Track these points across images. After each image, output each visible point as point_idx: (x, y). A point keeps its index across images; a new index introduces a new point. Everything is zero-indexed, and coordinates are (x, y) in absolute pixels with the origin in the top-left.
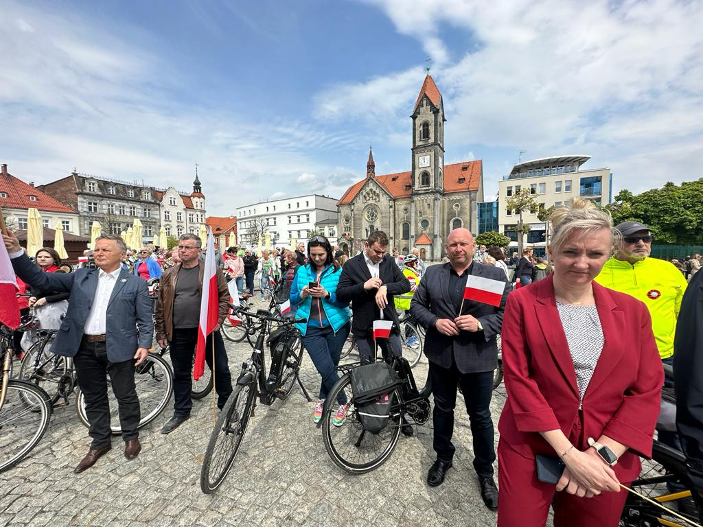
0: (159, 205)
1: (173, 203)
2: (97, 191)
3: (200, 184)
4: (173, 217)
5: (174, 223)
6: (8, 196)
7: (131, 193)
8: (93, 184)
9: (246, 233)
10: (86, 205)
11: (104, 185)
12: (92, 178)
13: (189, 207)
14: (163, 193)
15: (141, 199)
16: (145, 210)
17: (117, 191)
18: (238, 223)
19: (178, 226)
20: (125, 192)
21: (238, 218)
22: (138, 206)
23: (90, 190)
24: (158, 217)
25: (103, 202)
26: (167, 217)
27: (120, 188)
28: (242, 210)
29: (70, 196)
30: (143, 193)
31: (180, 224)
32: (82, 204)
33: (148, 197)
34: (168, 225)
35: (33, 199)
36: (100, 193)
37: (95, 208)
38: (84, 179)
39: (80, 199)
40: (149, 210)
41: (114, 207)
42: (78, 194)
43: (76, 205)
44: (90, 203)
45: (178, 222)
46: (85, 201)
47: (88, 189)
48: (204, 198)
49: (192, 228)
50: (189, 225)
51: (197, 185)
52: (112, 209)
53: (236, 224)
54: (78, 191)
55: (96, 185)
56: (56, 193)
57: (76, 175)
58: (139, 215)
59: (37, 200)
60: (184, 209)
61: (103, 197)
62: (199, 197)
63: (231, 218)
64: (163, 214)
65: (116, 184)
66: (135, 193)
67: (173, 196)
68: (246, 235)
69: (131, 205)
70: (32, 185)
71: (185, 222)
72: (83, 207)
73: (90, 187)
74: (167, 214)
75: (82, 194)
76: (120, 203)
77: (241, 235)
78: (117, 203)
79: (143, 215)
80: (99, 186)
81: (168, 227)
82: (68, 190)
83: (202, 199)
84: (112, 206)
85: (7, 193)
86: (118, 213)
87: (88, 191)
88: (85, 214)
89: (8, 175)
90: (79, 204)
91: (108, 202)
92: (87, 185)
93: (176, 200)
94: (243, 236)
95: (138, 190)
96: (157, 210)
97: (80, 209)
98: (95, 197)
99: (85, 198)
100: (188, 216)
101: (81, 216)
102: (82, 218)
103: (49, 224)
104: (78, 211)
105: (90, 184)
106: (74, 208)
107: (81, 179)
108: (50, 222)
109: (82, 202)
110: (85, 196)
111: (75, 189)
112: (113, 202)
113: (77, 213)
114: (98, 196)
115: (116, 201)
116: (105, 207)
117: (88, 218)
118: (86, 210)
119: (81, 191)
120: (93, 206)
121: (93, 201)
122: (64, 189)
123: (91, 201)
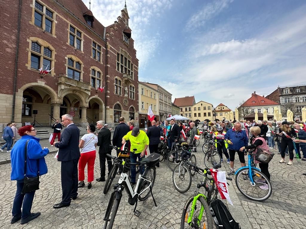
2: (289, 93)
6: (255, 102)
10: (284, 100)
11: (293, 89)
12: (287, 88)
17: (301, 90)
23: (286, 93)
25: (293, 97)
27: (304, 88)
29: (277, 97)
35: (263, 101)
36: (291, 93)
37: (289, 101)
38: (283, 89)
39: (281, 98)
41: (299, 99)
42: (280, 96)
46: (283, 98)
55: (289, 90)
57: (279, 88)
59: (264, 101)
61: (292, 95)
65: (300, 87)
70: (263, 96)
72: (282, 101)
73: (286, 92)
75: (282, 96)
76: (303, 96)
80: (291, 90)
82: (277, 95)
84: (298, 98)
86: (301, 101)
87: (285, 94)
88: (284, 104)
89: (256, 95)
90: (281, 100)
91: (296, 97)
92: (284, 91)
97: (281, 102)
99: (283, 97)
101: (281, 105)
102: (282, 106)
103: (268, 110)
104: (280, 103)
105: (286, 90)
106: (279, 102)
107: (281, 89)
108: (268, 109)
109: (282, 99)
110: (284, 96)
111: (279, 94)
112: (299, 96)
113: (280, 104)
114: (290, 95)
115: (301, 95)
116: (294, 99)
117: (285, 106)
118: (284, 102)
119: (281, 94)
120: (287, 100)
121: (288, 98)
122: (275, 95)
123: (286, 98)
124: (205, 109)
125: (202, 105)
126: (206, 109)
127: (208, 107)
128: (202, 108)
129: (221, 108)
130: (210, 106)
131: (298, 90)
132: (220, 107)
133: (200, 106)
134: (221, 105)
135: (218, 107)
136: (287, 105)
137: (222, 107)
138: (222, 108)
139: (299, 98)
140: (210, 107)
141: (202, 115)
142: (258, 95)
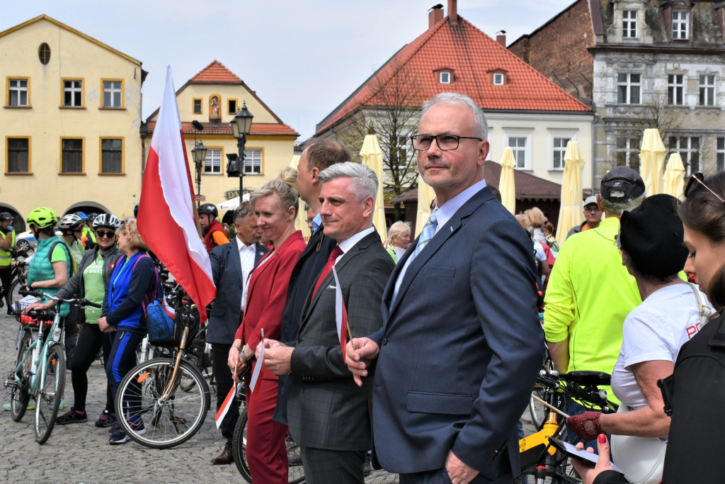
6: (454, 78)
8: (633, 16)
10: (612, 84)
11: (661, 10)
17: (697, 27)
23: (625, 33)
27: (705, 14)
29: (579, 58)
32: (604, 81)
35: (498, 79)
36: (649, 41)
37: (635, 91)
38: (612, 1)
39: (599, 65)
41: (684, 84)
42: (593, 51)
43: (589, 88)
44: (622, 77)
46: (610, 70)
47: (619, 31)
52: (680, 90)
54: (596, 40)
55: (641, 16)
59: (508, 80)
61: (653, 52)
70: (502, 39)
72: (604, 92)
73: (625, 24)
75: (604, 49)
76: (703, 67)
78: (692, 68)
80: (649, 19)
82: (576, 43)
84: (680, 80)
85: (453, 71)
87: (617, 38)
88: (609, 113)
89: (459, 19)
90: (597, 82)
91: (670, 66)
92: (618, 19)
97: (597, 98)
98: (636, 57)
99: (610, 62)
101: (596, 121)
102: (601, 126)
103: (527, 149)
104: (591, 104)
105: (625, 16)
106: (583, 95)
107: (604, 3)
108: (528, 142)
109: (605, 75)
110: (612, 56)
111: (590, 36)
112: (684, 66)
113: (590, 110)
114: (643, 50)
115: (691, 62)
116: (661, 84)
117: (614, 124)
118: (612, 98)
119: (601, 40)
120: (629, 84)
121: (631, 69)
122: (566, 39)
123: (625, 71)
124: (72, 97)
125: (44, 53)
126: (85, 101)
127: (107, 83)
128: (45, 90)
129: (215, 100)
130: (124, 72)
131: (683, 27)
132: (205, 94)
133: (29, 66)
134: (214, 76)
135: (192, 93)
136: (626, 121)
137: (226, 95)
138: (225, 107)
139: (685, 78)
140: (118, 84)
141: (45, 156)
142: (470, 25)
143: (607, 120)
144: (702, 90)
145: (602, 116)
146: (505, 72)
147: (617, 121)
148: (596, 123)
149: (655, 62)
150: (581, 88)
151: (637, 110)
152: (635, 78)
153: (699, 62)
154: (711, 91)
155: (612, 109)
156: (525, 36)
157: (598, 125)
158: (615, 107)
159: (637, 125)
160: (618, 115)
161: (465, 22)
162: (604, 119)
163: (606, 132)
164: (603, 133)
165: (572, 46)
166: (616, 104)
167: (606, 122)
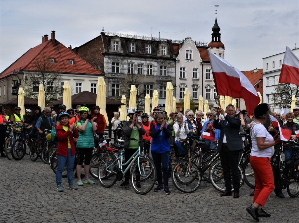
0: (175, 60)
1: (189, 57)
2: (120, 50)
3: (219, 29)
4: (189, 75)
5: (189, 82)
6: (56, 61)
7: (149, 49)
8: (117, 43)
9: (275, 92)
10: (110, 66)
11: (126, 42)
12: (116, 36)
13: (206, 60)
14: (179, 45)
15: (158, 55)
16: (161, 67)
17: (137, 48)
18: (264, 78)
19: (194, 85)
20: (144, 49)
21: (265, 71)
22: (155, 63)
23: (114, 49)
24: (172, 75)
25: (125, 61)
26: (182, 75)
27: (140, 45)
28: (270, 61)
29: (98, 57)
30: (160, 47)
31: (195, 83)
32: (108, 65)
33: (164, 51)
34: (183, 84)
35: (71, 62)
36: (122, 52)
37: (118, 68)
38: (110, 38)
39: (106, 59)
40: (165, 68)
41: (133, 67)
42: (104, 54)
43: (102, 67)
44: (113, 64)
45: (194, 80)
46: (110, 61)
48: (223, 47)
49: (209, 88)
50: (205, 83)
51: (216, 31)
52: (132, 69)
53: (262, 79)
54: (105, 51)
55: (120, 43)
56: (86, 55)
57: (103, 34)
58: (155, 74)
59: (75, 63)
60: (201, 64)
61: (124, 56)
62: (218, 47)
63: (255, 71)
64: (178, 71)
65: (136, 40)
66: (153, 48)
67: (189, 49)
68: (274, 95)
69: (148, 62)
70: (70, 48)
71: (201, 80)
72: (108, 68)
73: (114, 46)
74: (182, 71)
75: (108, 54)
76: (139, 62)
77: (268, 95)
78: (136, 62)
79: (159, 74)
80: (122, 44)
81: (183, 86)
82: (97, 51)
83: (221, 49)
85: (55, 59)
86: (136, 72)
87: (112, 51)
88: (109, 75)
89: (56, 41)
90: (105, 65)
91: (129, 61)
92: (112, 44)
93: (192, 54)
94: (271, 97)
95: (155, 44)
96: (172, 67)
97: (105, 70)
98: (118, 57)
99: (109, 59)
100: (205, 72)
102: (107, 80)
103: (82, 87)
104: (103, 72)
105: (115, 43)
106: (100, 69)
107: (107, 38)
108: (82, 85)
109: (108, 63)
110: (110, 56)
111: (102, 49)
112: (133, 61)
113: (103, 74)
114: (120, 55)
115: (136, 60)
116: (126, 66)
117: (111, 79)
118: (110, 71)
119: (107, 51)
120: (116, 66)
121: (116, 61)
122: (93, 50)
123: (114, 61)
136: (115, 78)
139: (133, 65)
142: (59, 43)
143: (109, 78)
144: (139, 69)
145: (107, 77)
146: (74, 60)
147: (112, 78)
148: (105, 79)
149: (124, 59)
150: (99, 67)
151: (118, 75)
152: (118, 64)
153: (138, 60)
154: (141, 69)
155: (110, 74)
156: (76, 48)
157: (106, 79)
158: (111, 74)
159: (119, 80)
160: (112, 76)
161: (58, 42)
162: (108, 77)
163: (109, 82)
164: (108, 82)
165: (95, 52)
166: (112, 72)
167: (108, 79)
